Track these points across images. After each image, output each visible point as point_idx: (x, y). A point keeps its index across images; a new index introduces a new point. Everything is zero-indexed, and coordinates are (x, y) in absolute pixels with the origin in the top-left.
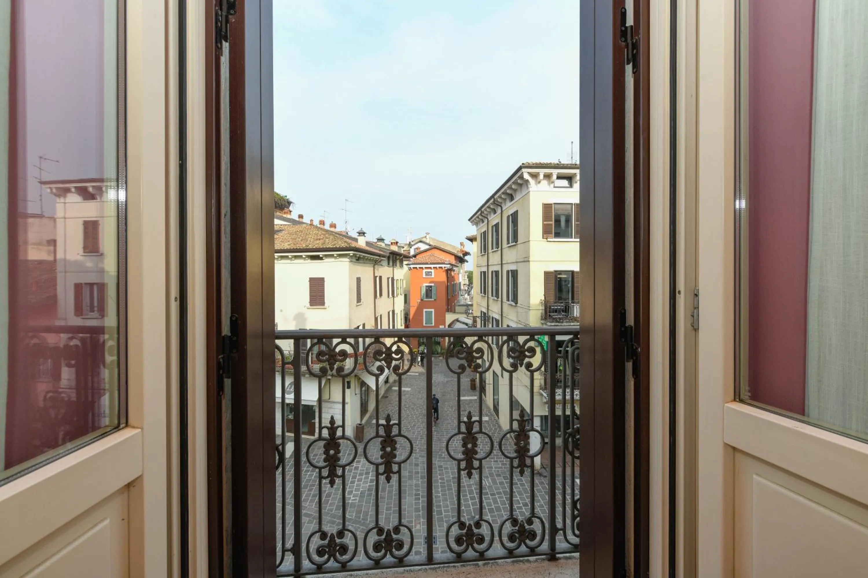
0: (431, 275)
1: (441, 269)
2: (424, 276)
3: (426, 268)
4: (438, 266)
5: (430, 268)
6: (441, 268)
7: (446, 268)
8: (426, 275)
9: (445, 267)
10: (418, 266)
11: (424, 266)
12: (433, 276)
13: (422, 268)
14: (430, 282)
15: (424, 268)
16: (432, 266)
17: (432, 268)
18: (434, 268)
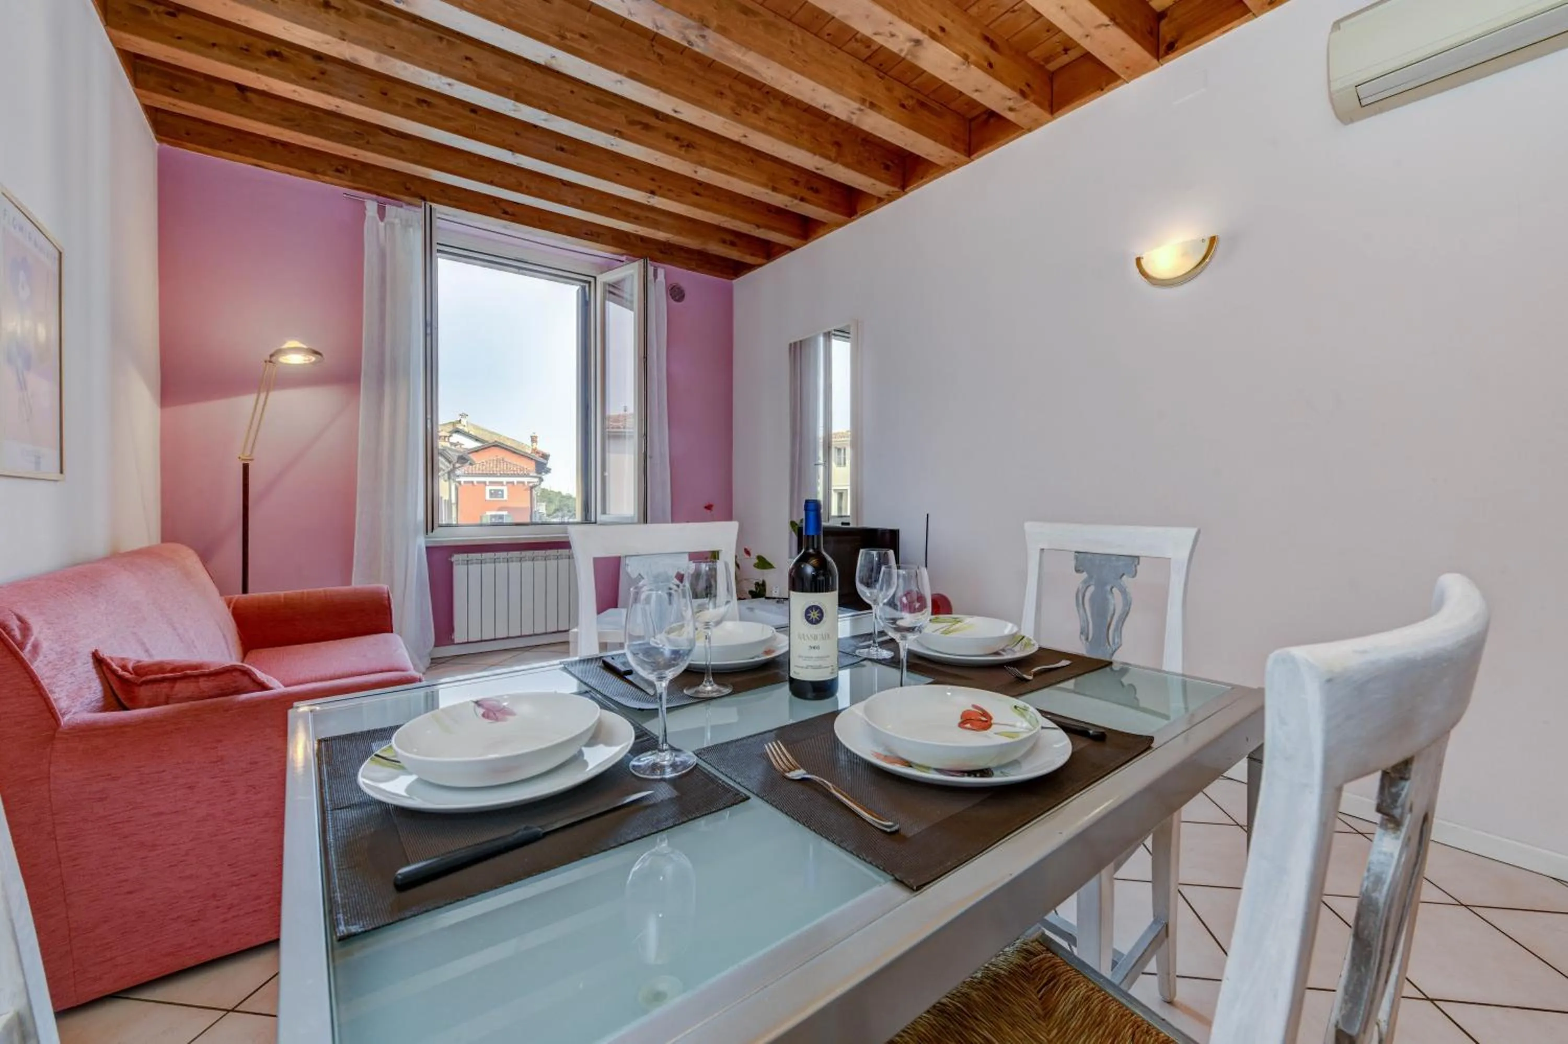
0: (502, 497)
1: (521, 485)
2: (488, 497)
3: (492, 483)
4: (515, 480)
5: (501, 483)
6: (523, 483)
7: (531, 485)
8: (491, 495)
9: (529, 483)
10: (475, 479)
11: (488, 479)
12: (506, 497)
13: (485, 483)
14: (500, 509)
15: (488, 483)
16: (505, 480)
17: (505, 483)
18: (508, 483)
